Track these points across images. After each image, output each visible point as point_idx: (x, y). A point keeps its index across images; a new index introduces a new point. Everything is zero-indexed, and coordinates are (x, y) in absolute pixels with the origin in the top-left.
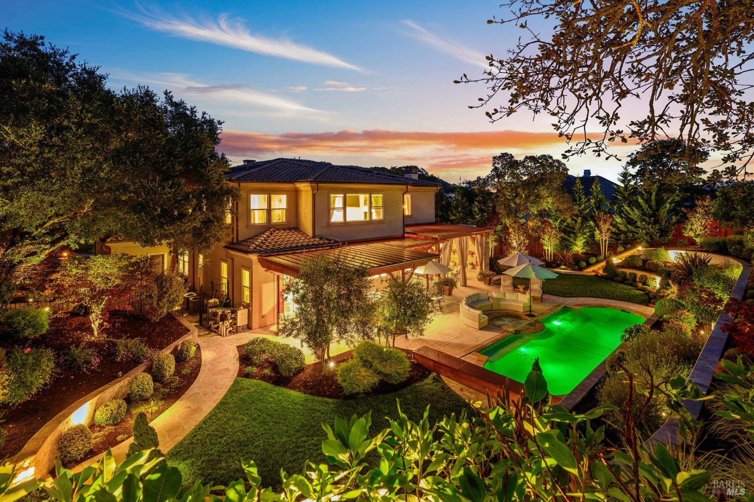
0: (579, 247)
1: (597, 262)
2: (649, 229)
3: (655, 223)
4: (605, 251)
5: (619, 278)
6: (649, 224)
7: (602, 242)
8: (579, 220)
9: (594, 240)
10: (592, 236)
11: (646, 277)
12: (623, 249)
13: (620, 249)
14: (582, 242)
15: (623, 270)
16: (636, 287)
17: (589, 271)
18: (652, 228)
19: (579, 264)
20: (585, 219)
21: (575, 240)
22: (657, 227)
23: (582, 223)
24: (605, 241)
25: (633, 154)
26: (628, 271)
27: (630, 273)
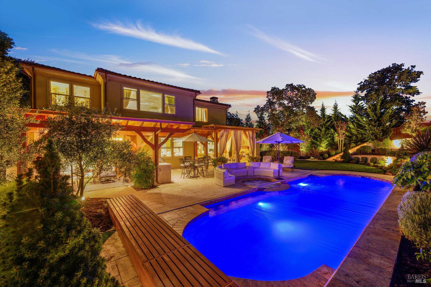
0: (323, 147)
1: (336, 154)
2: (375, 131)
3: (379, 125)
4: (342, 147)
5: (354, 161)
6: (375, 126)
7: (340, 143)
8: (324, 129)
9: (333, 142)
10: (333, 139)
11: (376, 159)
12: (355, 145)
13: (353, 145)
14: (325, 144)
15: (357, 156)
16: (369, 165)
17: (331, 159)
18: (377, 129)
19: (323, 156)
20: (327, 129)
21: (320, 143)
22: (381, 128)
23: (325, 131)
24: (342, 141)
25: (362, 82)
26: (360, 157)
27: (362, 158)
